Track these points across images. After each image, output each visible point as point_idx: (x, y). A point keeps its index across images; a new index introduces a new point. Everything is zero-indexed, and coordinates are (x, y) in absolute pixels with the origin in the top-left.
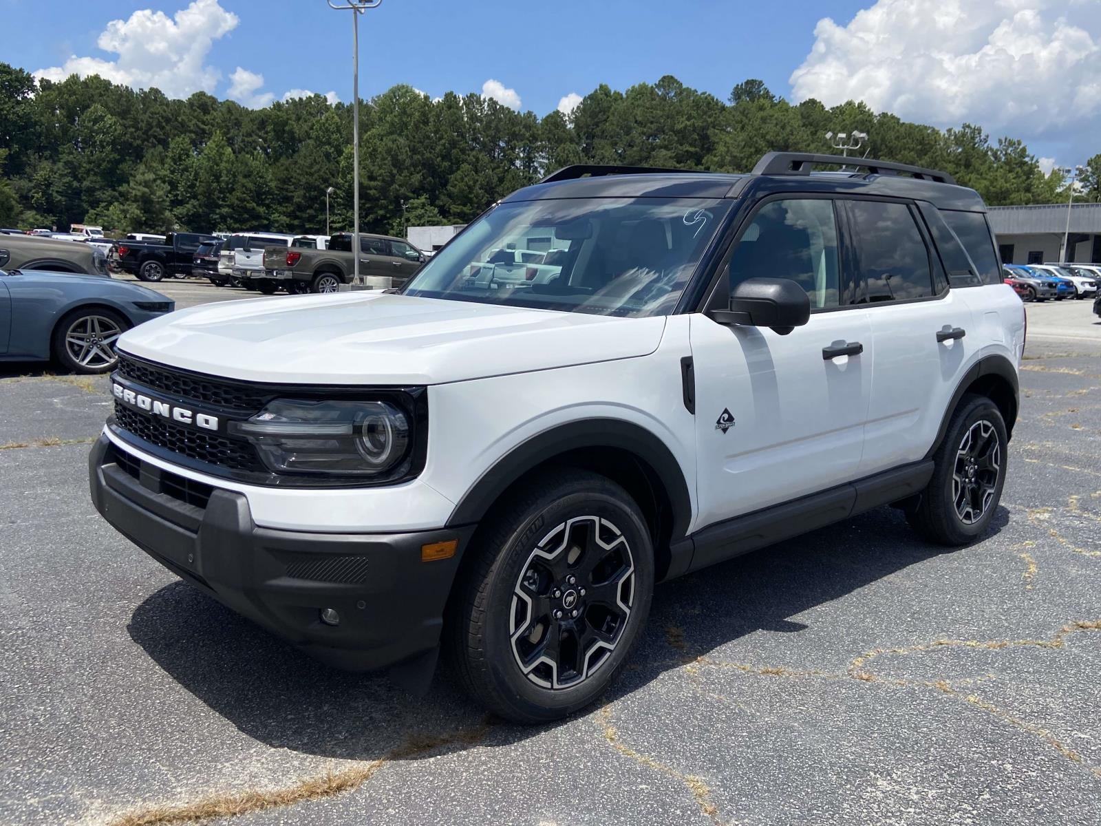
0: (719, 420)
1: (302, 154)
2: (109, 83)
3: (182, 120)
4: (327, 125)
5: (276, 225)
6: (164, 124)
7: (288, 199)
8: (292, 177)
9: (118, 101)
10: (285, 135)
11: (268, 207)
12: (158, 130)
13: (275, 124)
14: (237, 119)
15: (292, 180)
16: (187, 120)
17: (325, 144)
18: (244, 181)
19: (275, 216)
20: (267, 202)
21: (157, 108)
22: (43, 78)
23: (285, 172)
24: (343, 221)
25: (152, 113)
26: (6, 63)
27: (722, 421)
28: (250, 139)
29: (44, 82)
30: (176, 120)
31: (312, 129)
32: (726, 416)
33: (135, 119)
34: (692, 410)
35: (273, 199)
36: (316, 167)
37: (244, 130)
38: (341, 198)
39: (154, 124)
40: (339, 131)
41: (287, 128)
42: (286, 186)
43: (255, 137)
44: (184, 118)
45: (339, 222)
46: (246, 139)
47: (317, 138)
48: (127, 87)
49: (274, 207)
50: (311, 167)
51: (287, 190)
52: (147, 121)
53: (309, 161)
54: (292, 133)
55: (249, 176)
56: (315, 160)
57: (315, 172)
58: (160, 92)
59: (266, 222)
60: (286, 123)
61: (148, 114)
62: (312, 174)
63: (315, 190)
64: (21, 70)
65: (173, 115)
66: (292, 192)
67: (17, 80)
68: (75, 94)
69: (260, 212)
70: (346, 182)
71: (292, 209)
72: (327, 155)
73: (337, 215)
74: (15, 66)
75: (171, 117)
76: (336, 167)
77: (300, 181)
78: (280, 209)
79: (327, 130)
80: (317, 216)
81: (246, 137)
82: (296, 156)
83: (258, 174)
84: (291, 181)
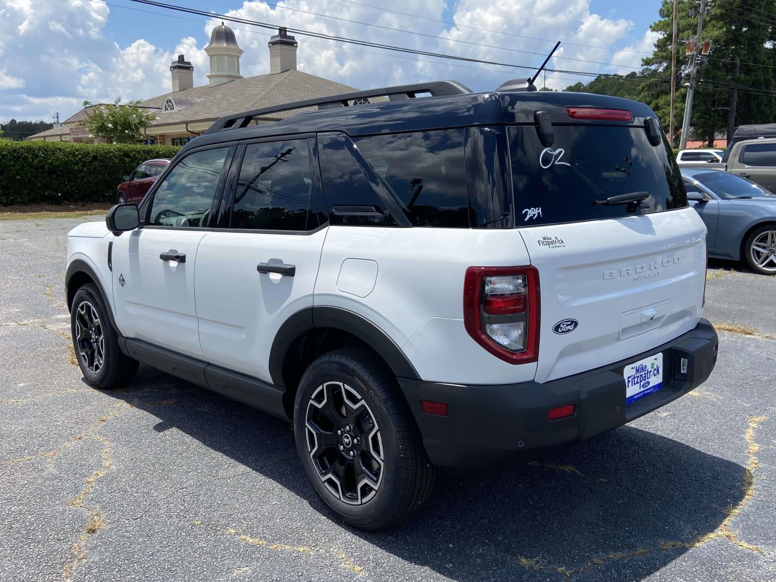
32: (122, 278)
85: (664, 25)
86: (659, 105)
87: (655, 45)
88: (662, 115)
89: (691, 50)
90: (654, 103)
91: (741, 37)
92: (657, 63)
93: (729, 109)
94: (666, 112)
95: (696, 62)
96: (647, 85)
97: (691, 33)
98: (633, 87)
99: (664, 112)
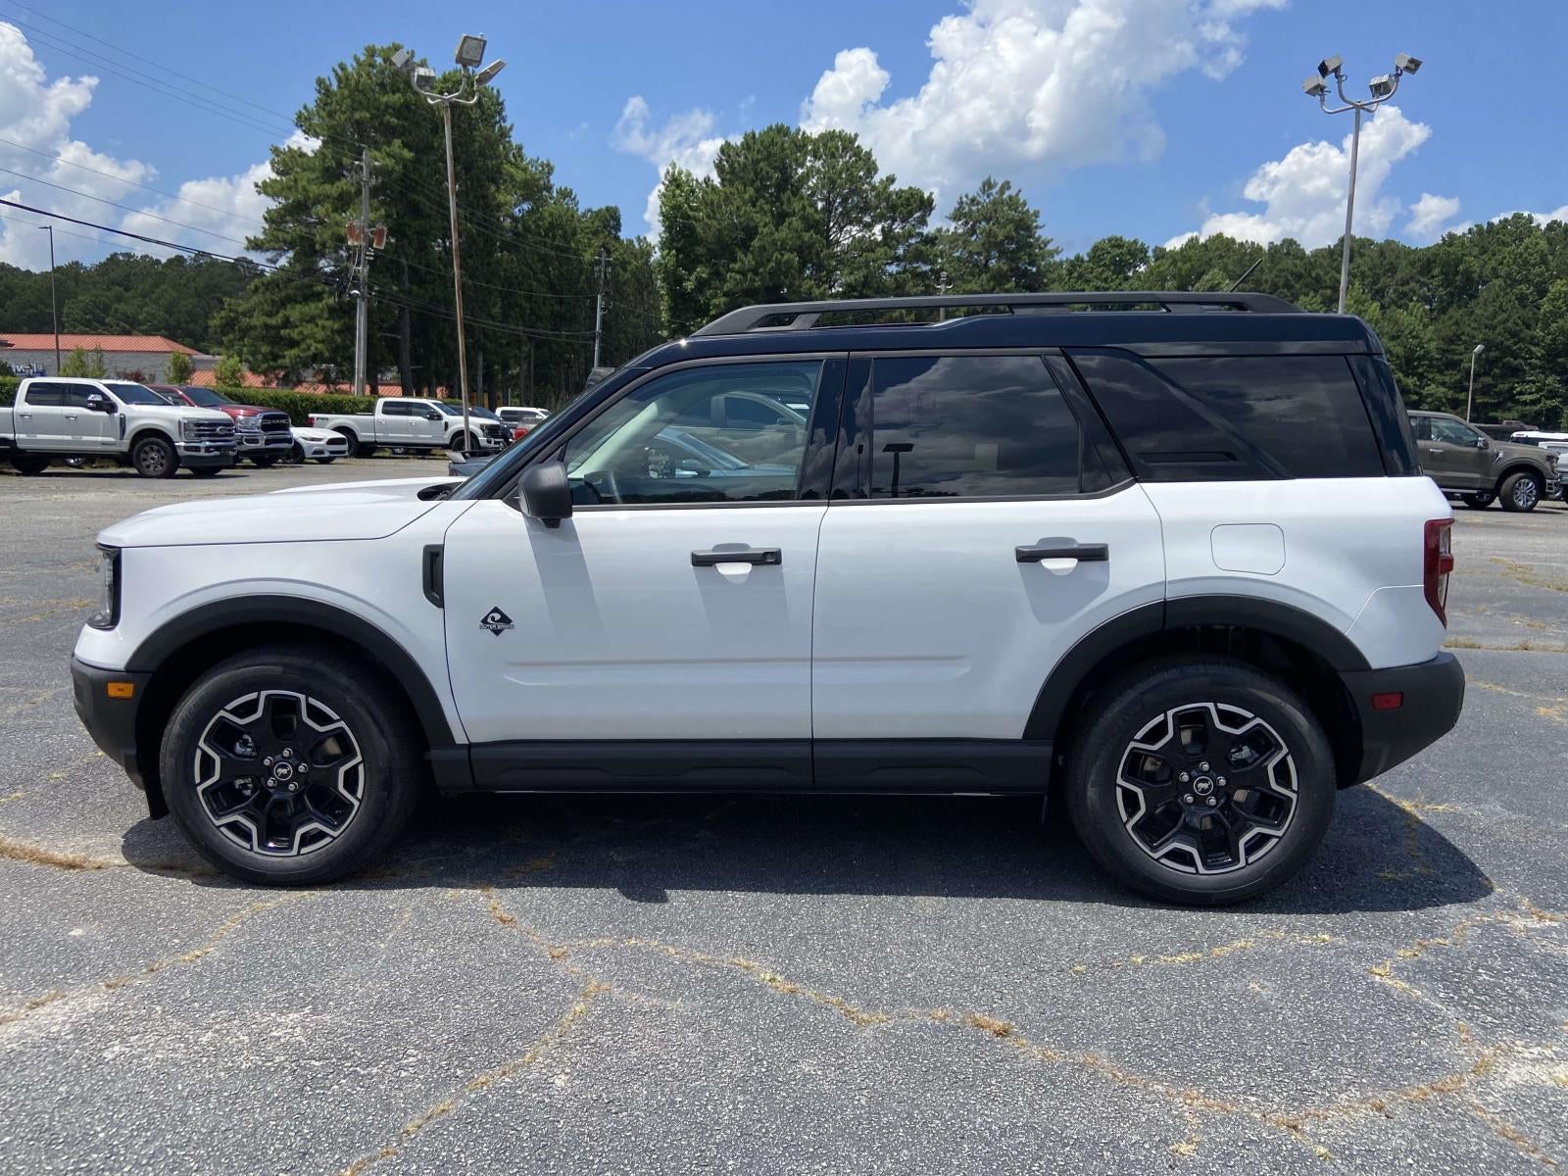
0: (487, 617)
1: (1481, 299)
2: (1233, 240)
3: (1318, 275)
4: (1525, 255)
5: (1429, 400)
6: (1293, 282)
7: (1454, 365)
8: (1463, 334)
9: (1240, 261)
10: (1458, 278)
11: (1421, 377)
12: (1286, 290)
13: (1445, 264)
14: (1391, 263)
15: (1463, 338)
16: (1322, 273)
17: (1520, 282)
18: (1390, 344)
19: (1432, 388)
20: (1420, 370)
21: (1288, 263)
22: (1157, 247)
23: (1454, 327)
24: (1538, 391)
25: (1280, 271)
26: (1119, 236)
27: (489, 620)
28: (1406, 288)
29: (1158, 252)
30: (1310, 275)
31: (1501, 263)
32: (497, 616)
33: (1258, 280)
34: (439, 602)
35: (1430, 366)
36: (1502, 317)
37: (1399, 276)
38: (1538, 358)
39: (1281, 284)
40: (1544, 262)
41: (1461, 267)
42: (1453, 347)
43: (1413, 284)
44: (1319, 271)
45: (1531, 393)
46: (1401, 289)
47: (1509, 275)
48: (1253, 243)
49: (1430, 376)
50: (1495, 315)
51: (1453, 352)
52: (1272, 281)
53: (1491, 309)
54: (1468, 273)
55: (1399, 337)
56: (1501, 307)
57: (1500, 323)
58: (1295, 242)
59: (1415, 398)
60: (1460, 261)
61: (1274, 272)
62: (1494, 328)
63: (1497, 349)
64: (1135, 242)
65: (1306, 270)
66: (1461, 354)
67: (1130, 253)
68: (1190, 260)
69: (1407, 385)
70: (1548, 334)
71: (1458, 377)
72: (1522, 299)
73: (1528, 382)
74: (1128, 238)
75: (1304, 272)
76: (1534, 313)
77: (1474, 338)
78: (1438, 377)
79: (1526, 262)
80: (1495, 386)
81: (1402, 285)
82: (1472, 304)
83: (1410, 333)
84: (1461, 339)
85: (283, 189)
86: (292, 319)
87: (265, 219)
88: (301, 337)
89: (357, 238)
90: (280, 315)
91: (407, 228)
92: (274, 249)
93: (399, 337)
94: (305, 333)
95: (367, 258)
96: (263, 284)
97: (330, 210)
98: (183, 282)
99: (301, 333)
